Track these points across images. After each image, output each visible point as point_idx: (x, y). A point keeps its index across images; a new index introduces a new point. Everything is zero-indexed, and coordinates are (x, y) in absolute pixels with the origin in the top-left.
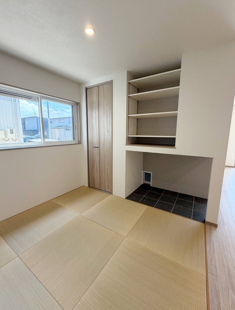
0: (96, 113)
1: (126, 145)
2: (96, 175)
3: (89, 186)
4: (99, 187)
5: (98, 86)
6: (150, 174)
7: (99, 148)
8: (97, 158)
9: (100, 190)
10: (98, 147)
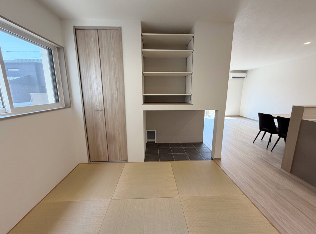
0: (95, 65)
1: (142, 105)
2: (101, 145)
3: (90, 161)
4: (108, 158)
5: (98, 30)
6: (154, 132)
7: (103, 111)
8: (101, 124)
9: (109, 161)
10: (103, 109)
